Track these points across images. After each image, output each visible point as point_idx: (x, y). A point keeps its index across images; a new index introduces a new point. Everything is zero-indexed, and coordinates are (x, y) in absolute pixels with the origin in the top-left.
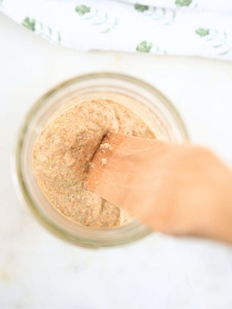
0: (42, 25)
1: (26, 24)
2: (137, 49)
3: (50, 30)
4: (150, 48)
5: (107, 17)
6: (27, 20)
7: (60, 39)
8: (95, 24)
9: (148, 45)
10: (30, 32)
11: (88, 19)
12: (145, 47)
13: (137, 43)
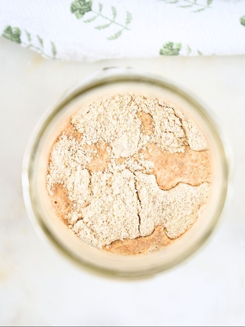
0: (29, 35)
1: (8, 35)
2: (161, 53)
3: (41, 41)
4: (178, 50)
5: (115, 14)
6: (9, 29)
7: (55, 53)
8: (99, 28)
9: (175, 47)
10: (14, 44)
11: (89, 21)
12: (172, 50)
13: (160, 46)
